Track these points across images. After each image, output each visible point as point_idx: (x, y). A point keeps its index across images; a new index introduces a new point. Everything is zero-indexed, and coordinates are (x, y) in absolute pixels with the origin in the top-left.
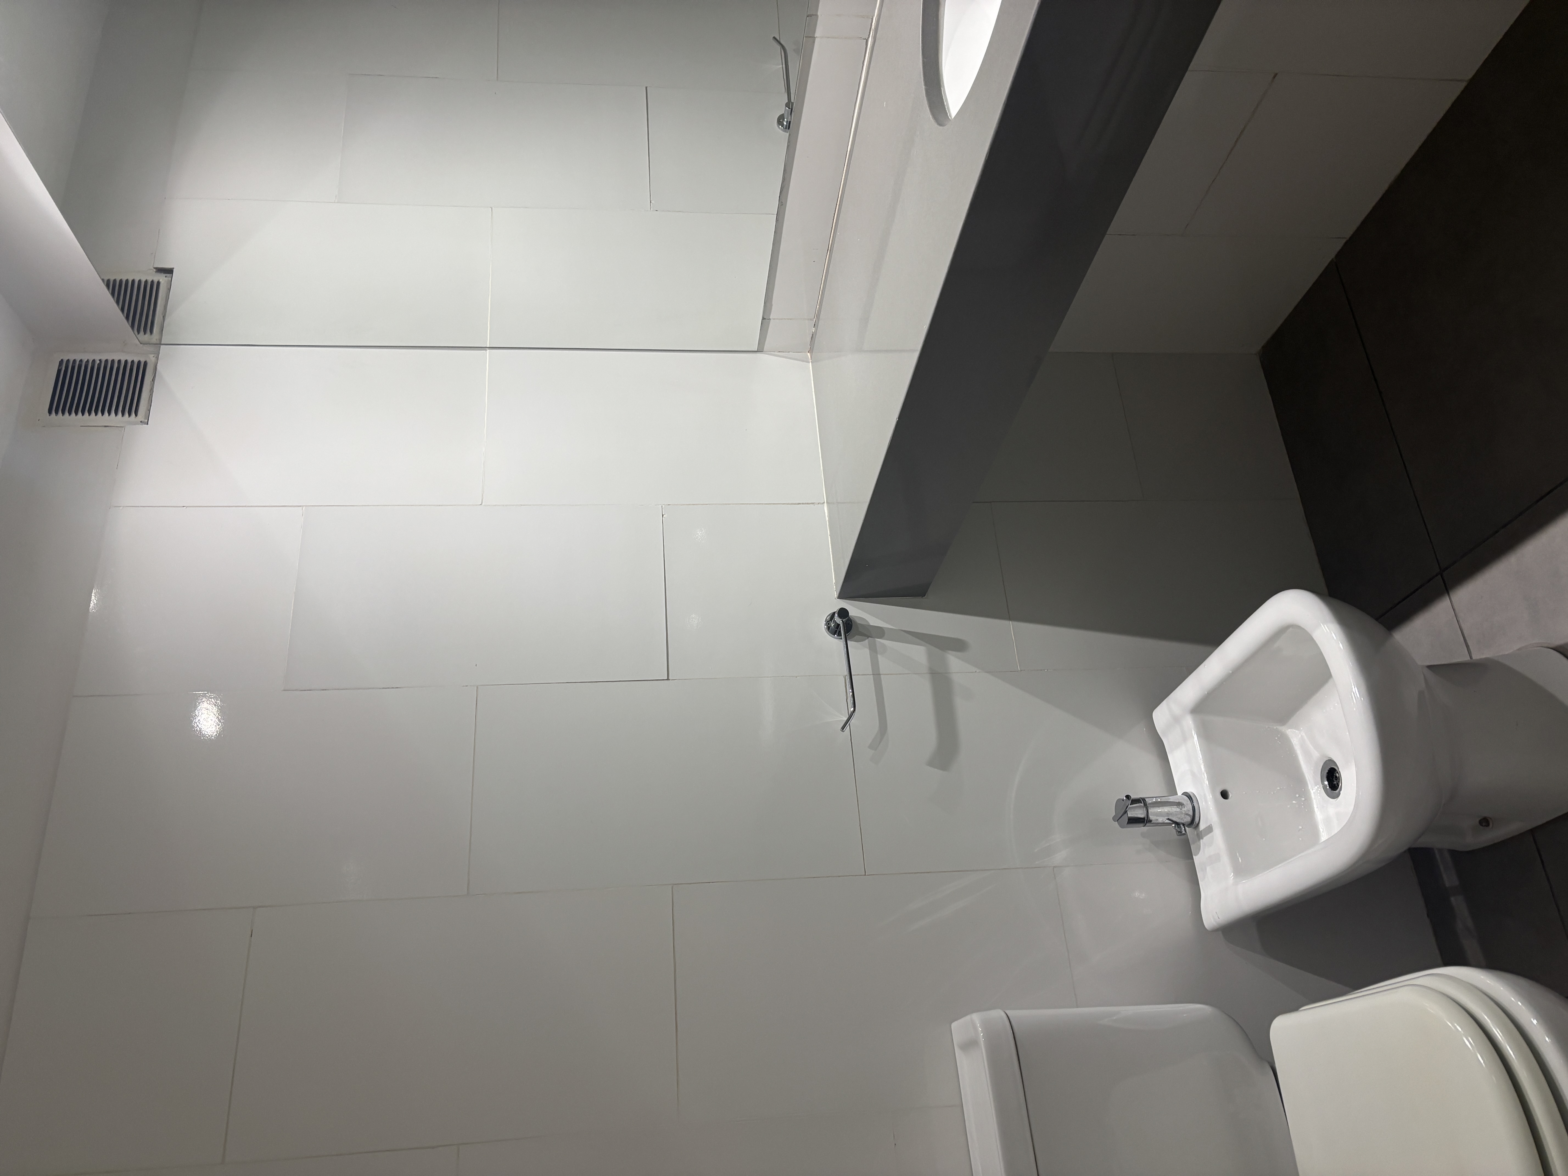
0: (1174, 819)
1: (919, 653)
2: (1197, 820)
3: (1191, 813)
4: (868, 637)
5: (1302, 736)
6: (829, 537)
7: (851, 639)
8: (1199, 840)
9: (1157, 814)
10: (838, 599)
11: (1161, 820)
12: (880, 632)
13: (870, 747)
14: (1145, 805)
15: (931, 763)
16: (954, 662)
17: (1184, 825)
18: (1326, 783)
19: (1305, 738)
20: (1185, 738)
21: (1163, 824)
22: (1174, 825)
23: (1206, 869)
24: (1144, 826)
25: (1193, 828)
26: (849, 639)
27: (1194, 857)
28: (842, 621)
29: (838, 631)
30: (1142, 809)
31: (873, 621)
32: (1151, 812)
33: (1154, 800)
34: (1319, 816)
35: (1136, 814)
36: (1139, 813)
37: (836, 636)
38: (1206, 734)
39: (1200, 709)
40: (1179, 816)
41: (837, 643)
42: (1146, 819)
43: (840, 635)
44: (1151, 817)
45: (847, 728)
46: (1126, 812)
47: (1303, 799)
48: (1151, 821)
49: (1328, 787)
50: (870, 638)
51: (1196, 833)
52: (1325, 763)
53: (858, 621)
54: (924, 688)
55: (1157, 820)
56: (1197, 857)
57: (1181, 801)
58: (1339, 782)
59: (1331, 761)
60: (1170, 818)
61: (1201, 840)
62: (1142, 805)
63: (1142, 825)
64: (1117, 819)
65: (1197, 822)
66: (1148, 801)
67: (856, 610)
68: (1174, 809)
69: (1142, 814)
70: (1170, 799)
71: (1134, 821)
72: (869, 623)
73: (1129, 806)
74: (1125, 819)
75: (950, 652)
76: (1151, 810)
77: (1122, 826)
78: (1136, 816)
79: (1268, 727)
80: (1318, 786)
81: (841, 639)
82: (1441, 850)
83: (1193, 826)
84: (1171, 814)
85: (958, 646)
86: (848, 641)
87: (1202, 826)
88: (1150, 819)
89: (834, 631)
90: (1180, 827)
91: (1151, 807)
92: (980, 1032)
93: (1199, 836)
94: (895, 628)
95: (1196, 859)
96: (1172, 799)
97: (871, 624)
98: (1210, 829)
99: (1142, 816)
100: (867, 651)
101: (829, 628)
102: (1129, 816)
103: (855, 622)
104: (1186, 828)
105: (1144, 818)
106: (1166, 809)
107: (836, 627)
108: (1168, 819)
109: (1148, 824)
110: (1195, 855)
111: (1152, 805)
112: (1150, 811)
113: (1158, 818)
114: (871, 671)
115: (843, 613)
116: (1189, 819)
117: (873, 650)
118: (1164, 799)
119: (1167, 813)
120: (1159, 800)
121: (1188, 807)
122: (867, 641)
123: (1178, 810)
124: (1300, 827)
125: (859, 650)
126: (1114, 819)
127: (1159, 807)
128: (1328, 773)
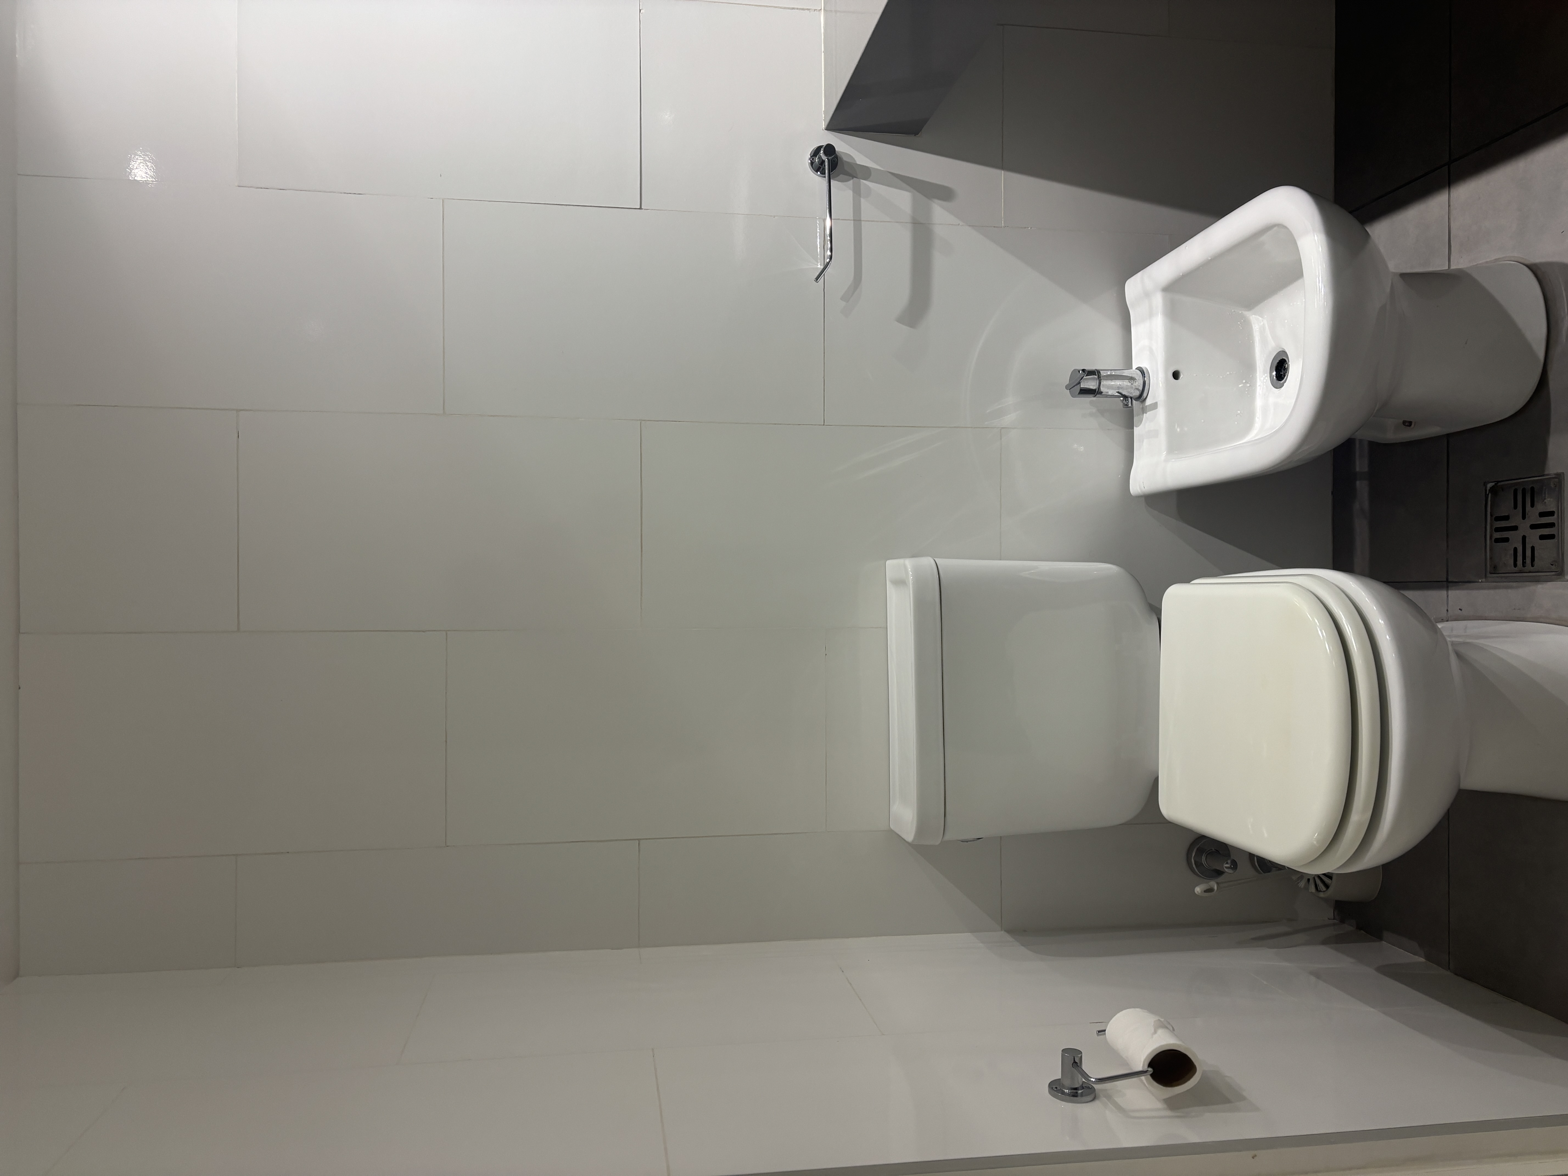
0: (1124, 393)
1: (903, 199)
2: (1145, 395)
3: (1141, 388)
4: (853, 177)
5: (1263, 324)
6: (823, 54)
7: (834, 178)
8: (1143, 413)
9: (1109, 387)
10: (826, 131)
11: (1111, 392)
12: (866, 173)
13: (842, 298)
14: (1099, 377)
15: (900, 320)
16: (939, 213)
17: (1131, 398)
18: (1274, 373)
19: (1266, 325)
20: (1151, 315)
21: (1113, 396)
22: (1122, 399)
23: (1143, 442)
24: (1094, 397)
25: (1141, 402)
26: (833, 178)
27: (1135, 428)
28: (828, 159)
29: (822, 168)
30: (1096, 381)
31: (861, 160)
32: (1103, 385)
33: (1109, 373)
34: (1259, 403)
35: (1089, 385)
36: (1091, 384)
37: (819, 173)
38: (1173, 313)
39: (1172, 288)
40: (1129, 390)
41: (819, 182)
42: (1097, 390)
43: (823, 173)
44: (1102, 389)
45: (821, 280)
46: (1079, 383)
47: (1248, 385)
48: (1102, 393)
49: (1275, 377)
50: (854, 179)
51: (1141, 407)
52: (1279, 353)
53: (845, 159)
54: (904, 237)
55: (1107, 392)
56: (1138, 428)
57: (1133, 376)
58: (1286, 372)
59: (1284, 352)
60: (1120, 391)
61: (1145, 414)
62: (1096, 377)
63: (1092, 396)
64: (1070, 387)
65: (1144, 398)
66: (1103, 373)
67: (844, 145)
68: (1126, 383)
69: (1094, 386)
70: (1124, 373)
71: (1085, 392)
72: (855, 161)
73: (1085, 377)
74: (1077, 389)
75: (936, 201)
76: (1104, 383)
77: (1073, 396)
78: (1087, 387)
79: (1234, 311)
80: (1266, 375)
81: (825, 177)
82: (1361, 441)
83: (1141, 400)
84: (1122, 388)
85: (944, 194)
86: (831, 180)
87: (1148, 402)
88: (1101, 391)
89: (818, 168)
90: (1128, 401)
91: (1104, 379)
92: (910, 576)
93: (1144, 410)
94: (882, 169)
95: (1136, 430)
96: (1126, 373)
97: (858, 163)
98: (1155, 406)
99: (1094, 388)
100: (850, 194)
101: (812, 163)
102: (1082, 386)
103: (841, 159)
104: (1134, 401)
105: (1095, 390)
106: (1118, 383)
107: (820, 163)
108: (1118, 392)
109: (1097, 396)
110: (1136, 427)
111: (1105, 378)
112: (1102, 383)
113: (1108, 391)
114: (852, 215)
115: (829, 149)
116: (1137, 393)
117: (857, 192)
118: (1118, 373)
119: (1118, 387)
120: (1114, 373)
121: (1139, 383)
122: (851, 182)
123: (1129, 384)
124: (1239, 412)
125: (842, 190)
126: (1067, 387)
127: (1111, 380)
128: (1278, 363)
